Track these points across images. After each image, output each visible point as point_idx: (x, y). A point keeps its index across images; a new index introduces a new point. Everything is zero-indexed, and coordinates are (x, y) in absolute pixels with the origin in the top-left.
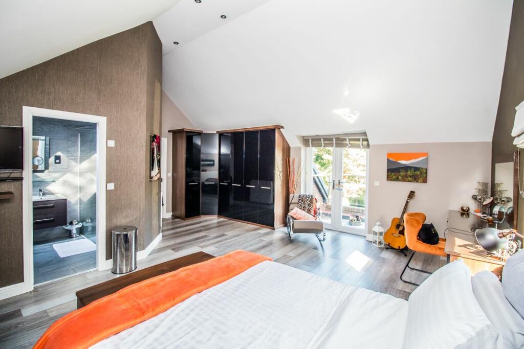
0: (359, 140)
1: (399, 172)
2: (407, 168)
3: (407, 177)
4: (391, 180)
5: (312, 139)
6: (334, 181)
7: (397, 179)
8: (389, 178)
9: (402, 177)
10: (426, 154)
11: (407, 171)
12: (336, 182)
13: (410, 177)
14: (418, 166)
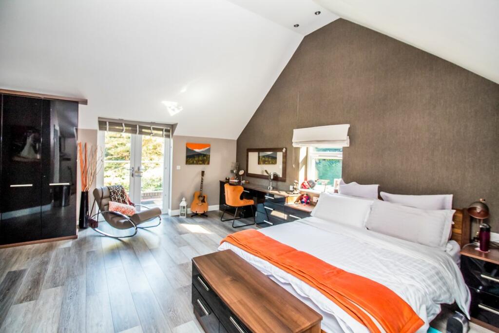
0: (162, 130)
1: (194, 158)
2: (199, 155)
3: (199, 161)
4: (189, 164)
5: (109, 122)
6: (133, 168)
7: (193, 163)
8: (187, 162)
9: (196, 161)
10: (209, 145)
11: (199, 157)
12: (136, 169)
13: (201, 161)
14: (205, 153)
